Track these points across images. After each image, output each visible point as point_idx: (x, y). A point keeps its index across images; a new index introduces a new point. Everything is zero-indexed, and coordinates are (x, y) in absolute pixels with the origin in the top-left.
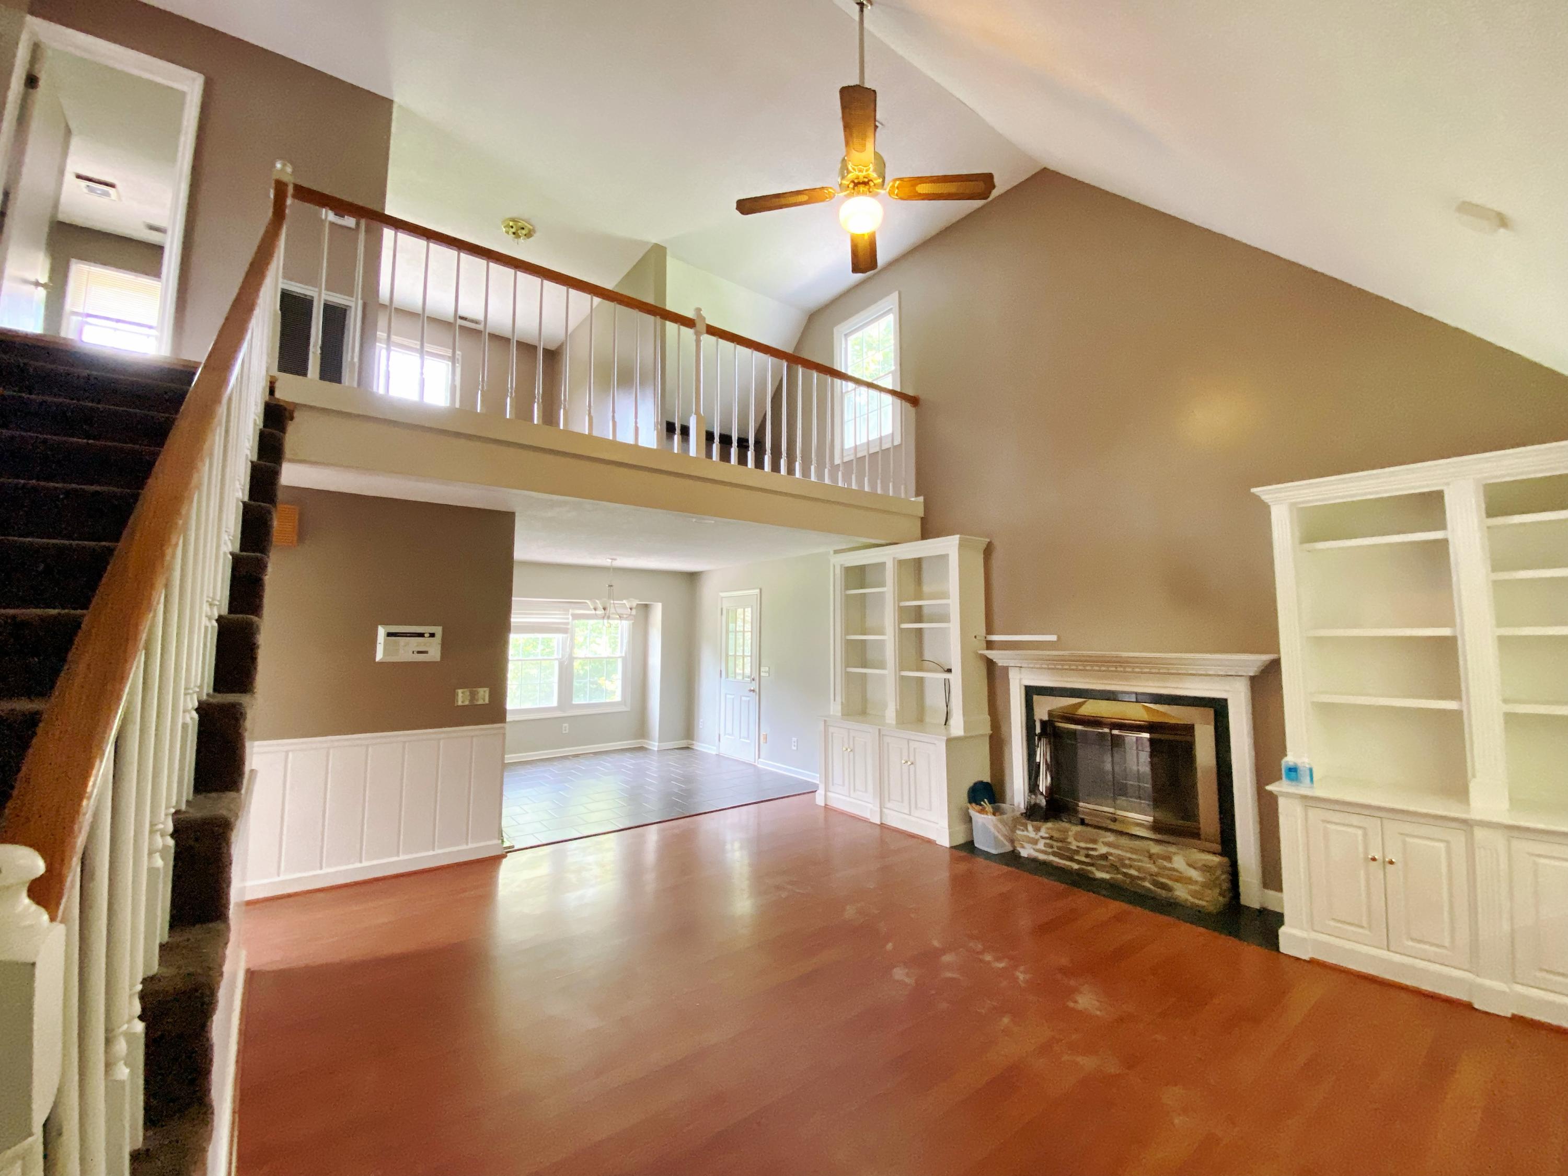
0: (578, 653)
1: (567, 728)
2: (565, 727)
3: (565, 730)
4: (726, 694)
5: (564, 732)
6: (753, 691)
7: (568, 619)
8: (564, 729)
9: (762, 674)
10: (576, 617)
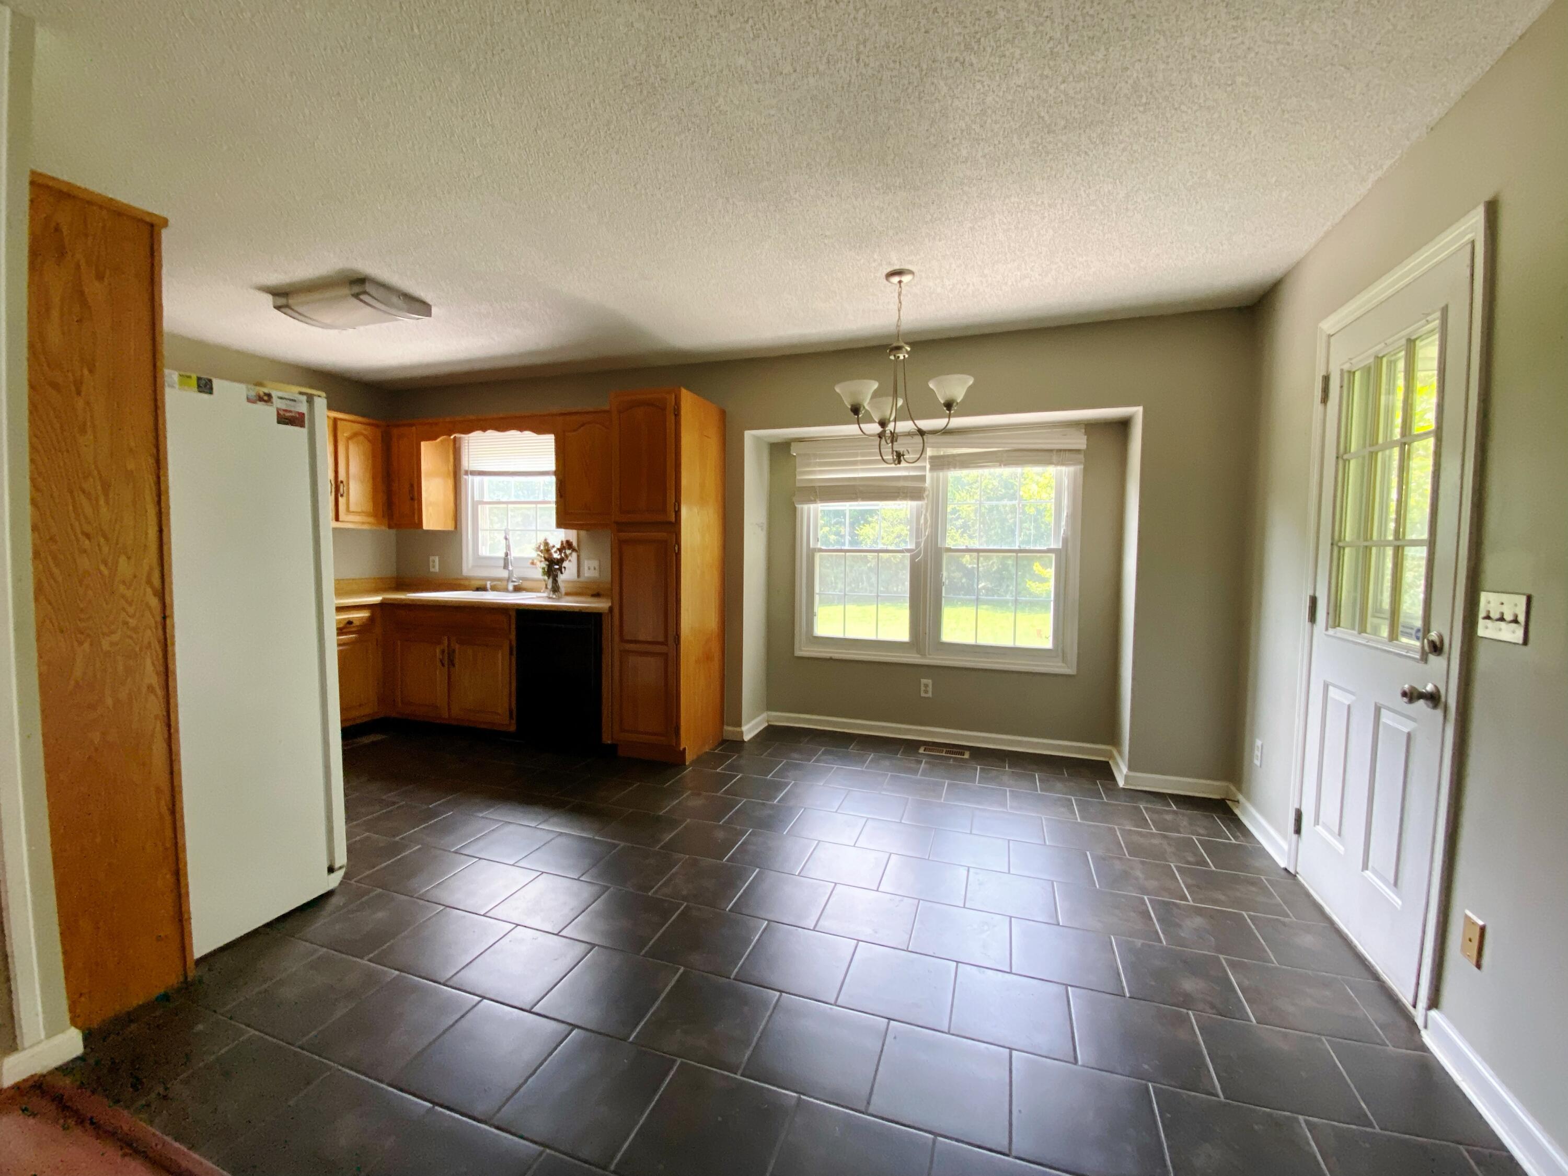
0: (953, 539)
1: (930, 689)
2: (926, 686)
3: (926, 692)
4: (1326, 687)
5: (923, 695)
6: (1434, 698)
7: (924, 468)
8: (923, 688)
9: (1484, 629)
10: (940, 463)
